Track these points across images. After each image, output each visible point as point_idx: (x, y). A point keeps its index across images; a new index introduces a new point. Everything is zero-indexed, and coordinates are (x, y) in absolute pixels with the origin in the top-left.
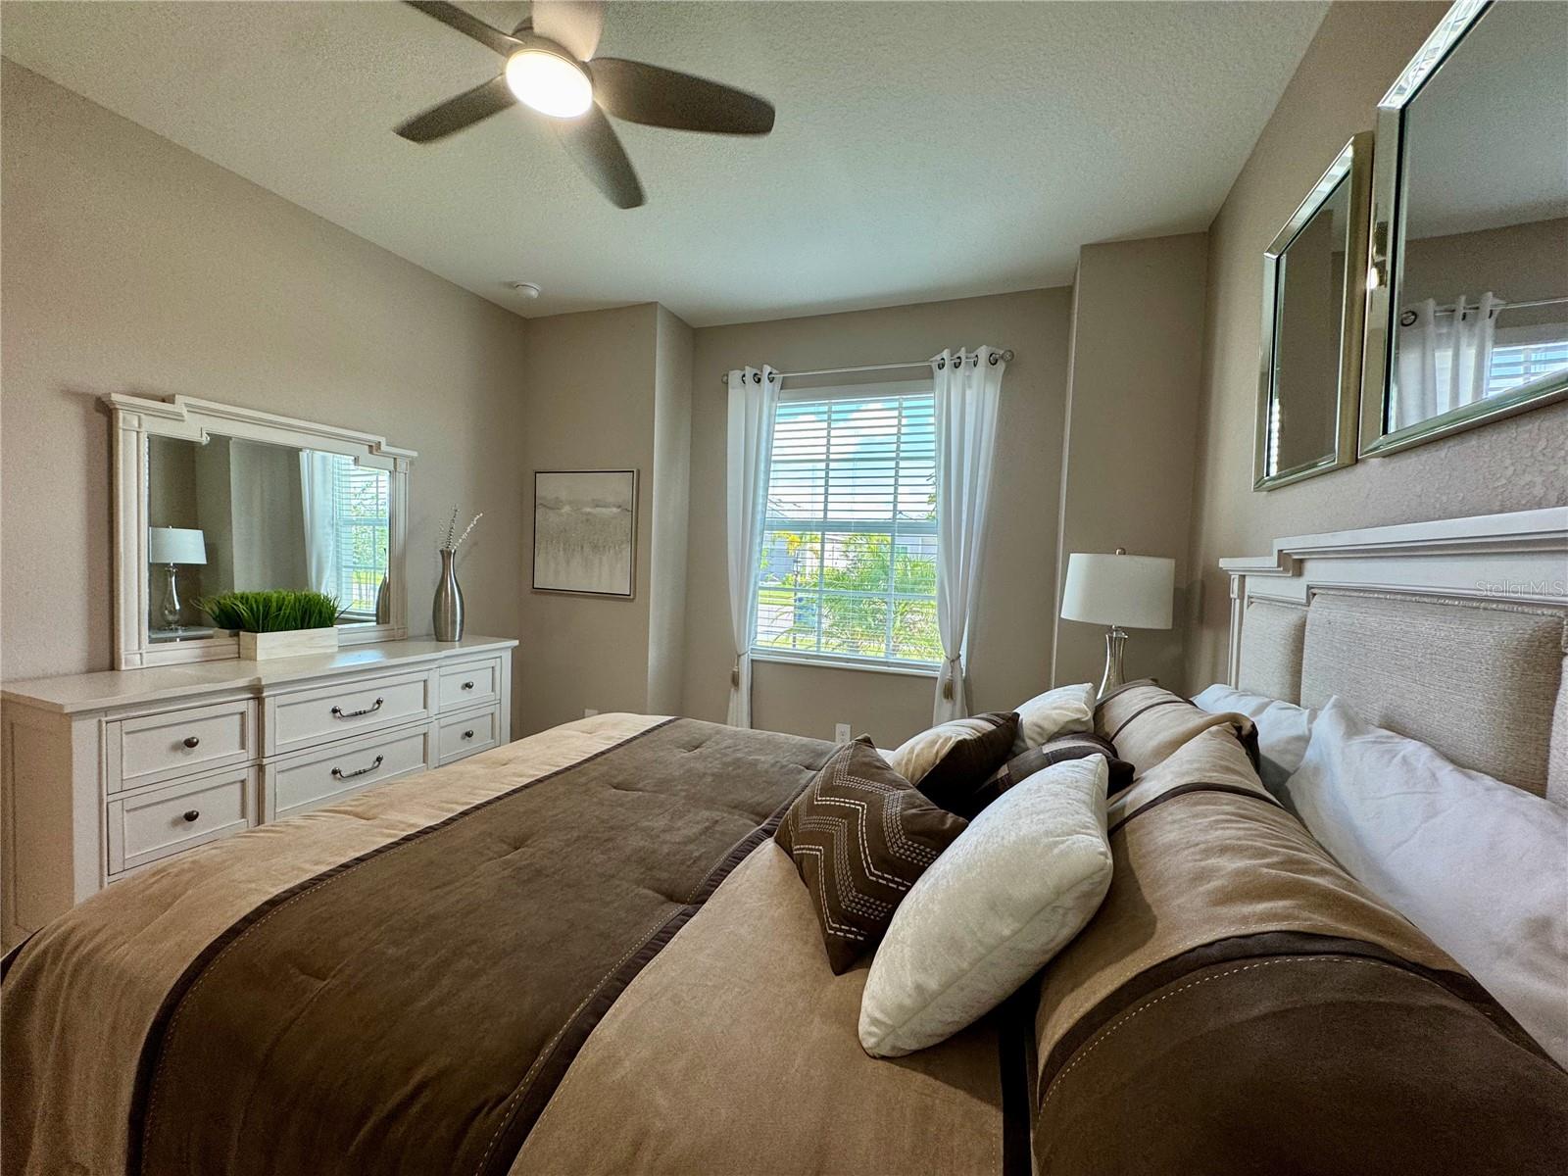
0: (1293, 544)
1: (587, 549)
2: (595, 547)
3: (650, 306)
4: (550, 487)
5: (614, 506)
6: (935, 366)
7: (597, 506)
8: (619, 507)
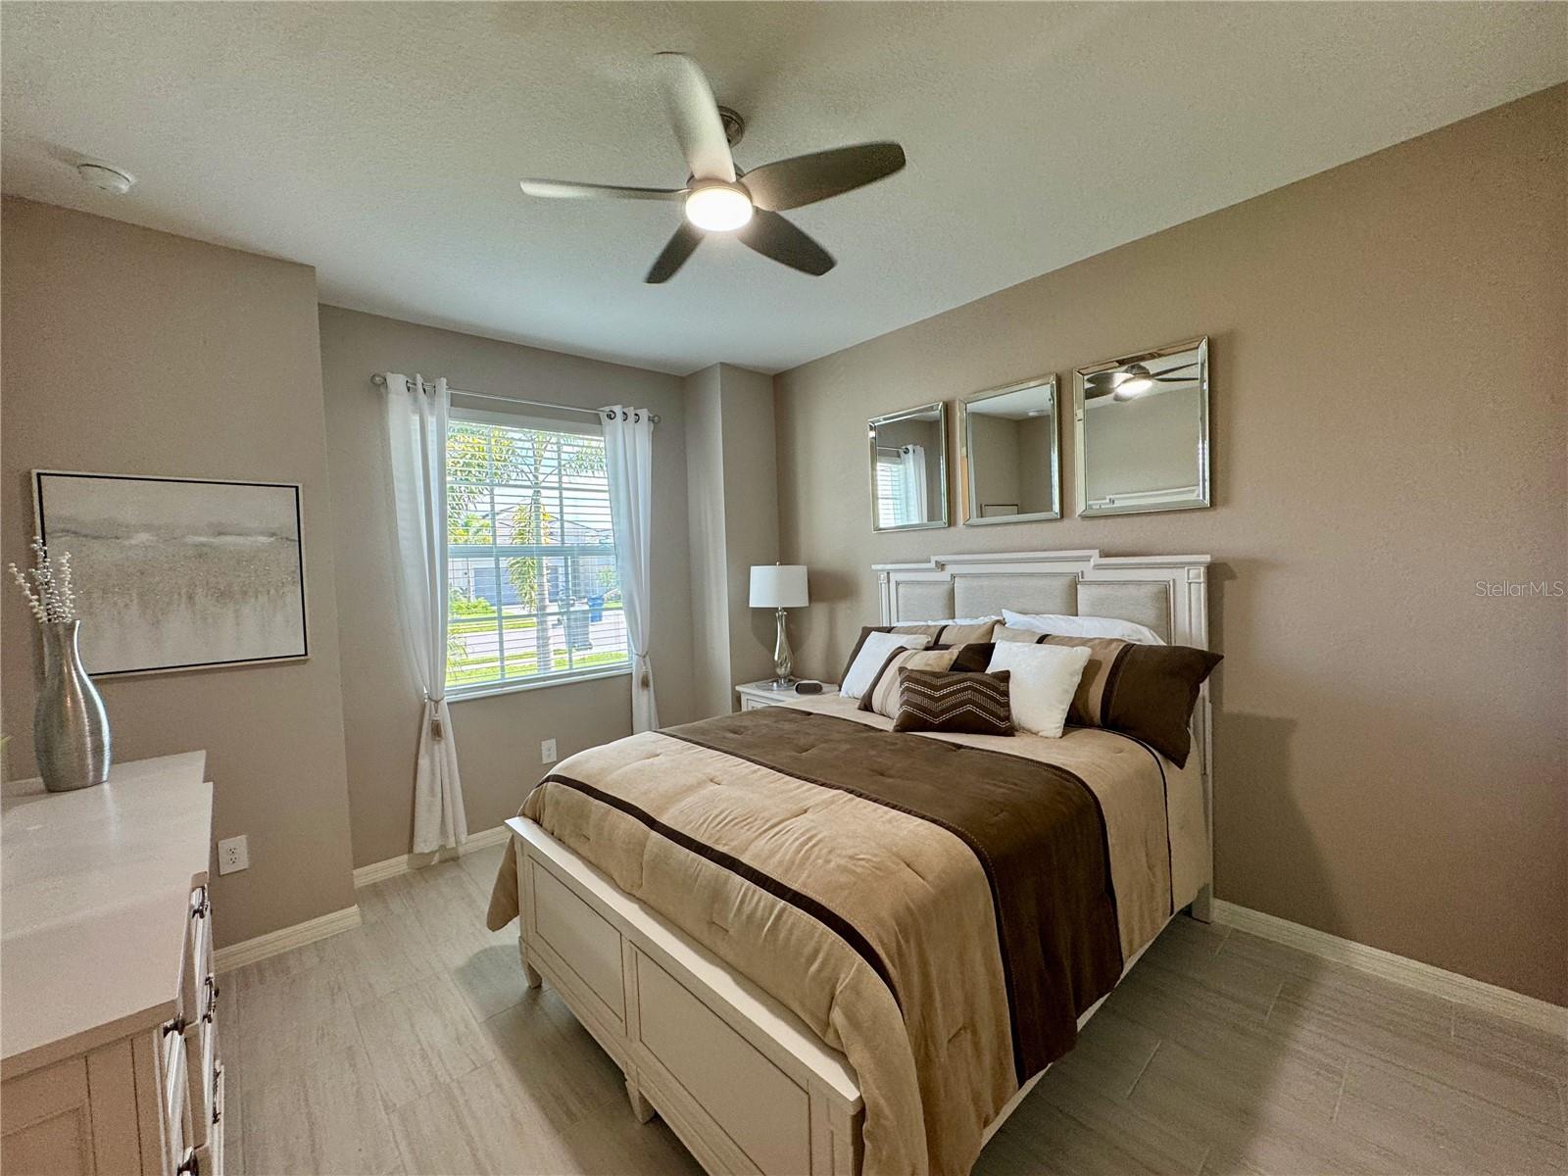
0: (942, 558)
1: (200, 597)
2: (223, 595)
3: (306, 270)
4: (64, 500)
5: (262, 533)
6: (603, 416)
7: (220, 534)
8: (273, 535)
